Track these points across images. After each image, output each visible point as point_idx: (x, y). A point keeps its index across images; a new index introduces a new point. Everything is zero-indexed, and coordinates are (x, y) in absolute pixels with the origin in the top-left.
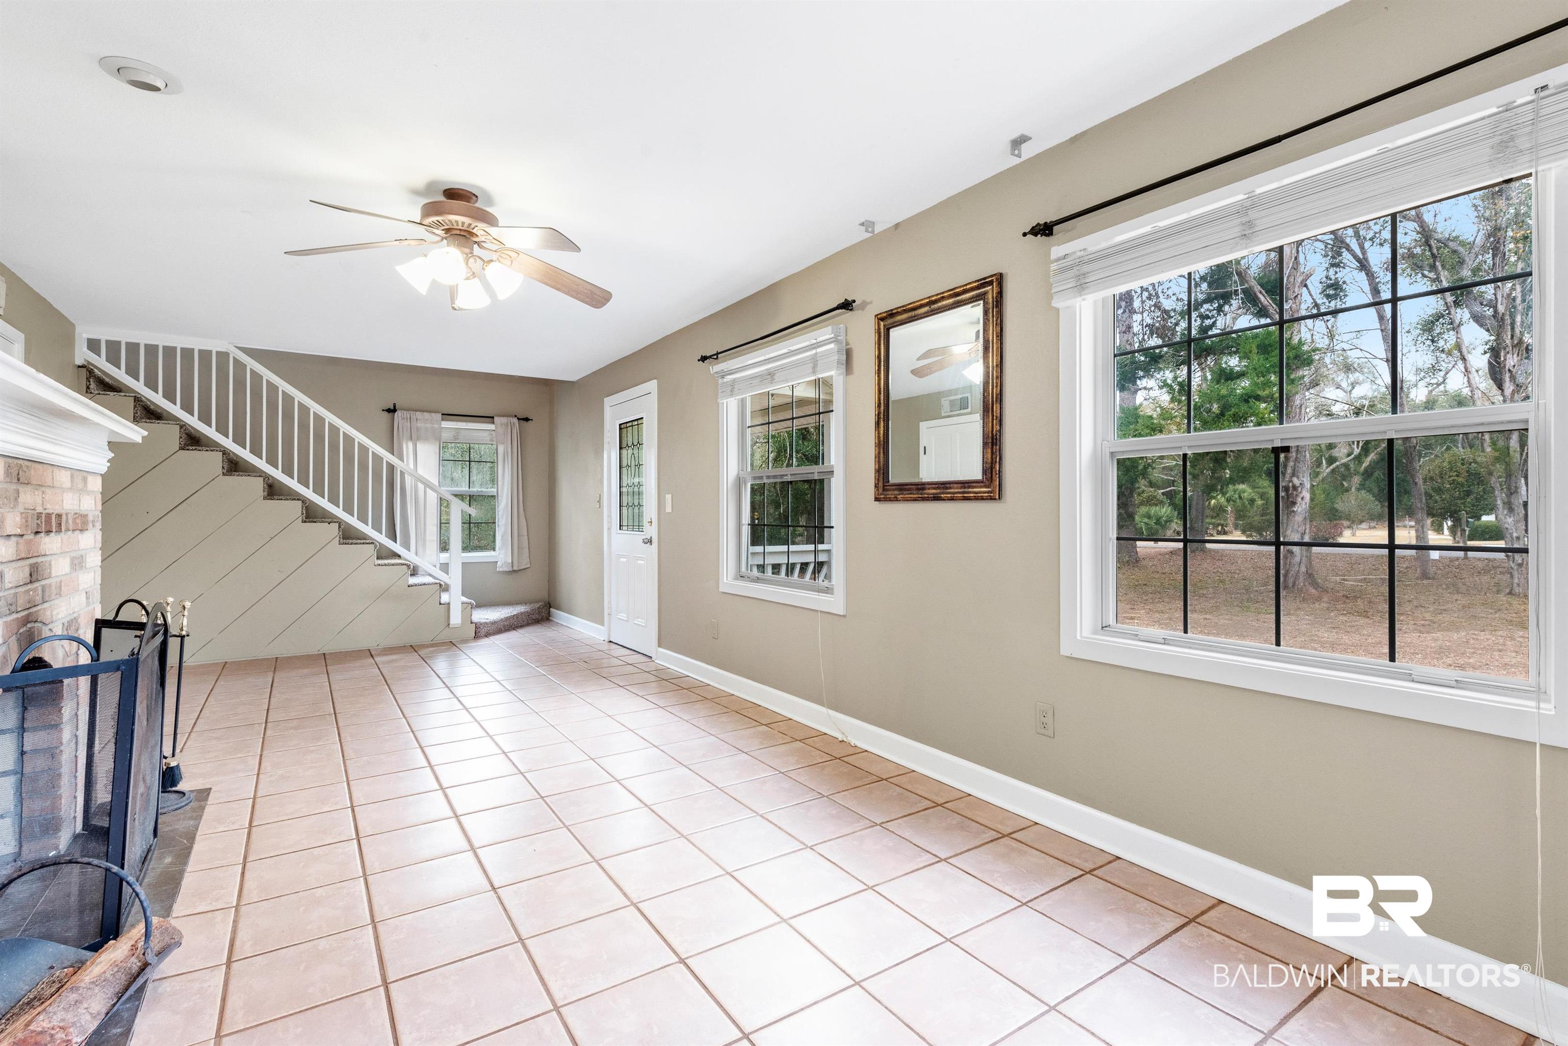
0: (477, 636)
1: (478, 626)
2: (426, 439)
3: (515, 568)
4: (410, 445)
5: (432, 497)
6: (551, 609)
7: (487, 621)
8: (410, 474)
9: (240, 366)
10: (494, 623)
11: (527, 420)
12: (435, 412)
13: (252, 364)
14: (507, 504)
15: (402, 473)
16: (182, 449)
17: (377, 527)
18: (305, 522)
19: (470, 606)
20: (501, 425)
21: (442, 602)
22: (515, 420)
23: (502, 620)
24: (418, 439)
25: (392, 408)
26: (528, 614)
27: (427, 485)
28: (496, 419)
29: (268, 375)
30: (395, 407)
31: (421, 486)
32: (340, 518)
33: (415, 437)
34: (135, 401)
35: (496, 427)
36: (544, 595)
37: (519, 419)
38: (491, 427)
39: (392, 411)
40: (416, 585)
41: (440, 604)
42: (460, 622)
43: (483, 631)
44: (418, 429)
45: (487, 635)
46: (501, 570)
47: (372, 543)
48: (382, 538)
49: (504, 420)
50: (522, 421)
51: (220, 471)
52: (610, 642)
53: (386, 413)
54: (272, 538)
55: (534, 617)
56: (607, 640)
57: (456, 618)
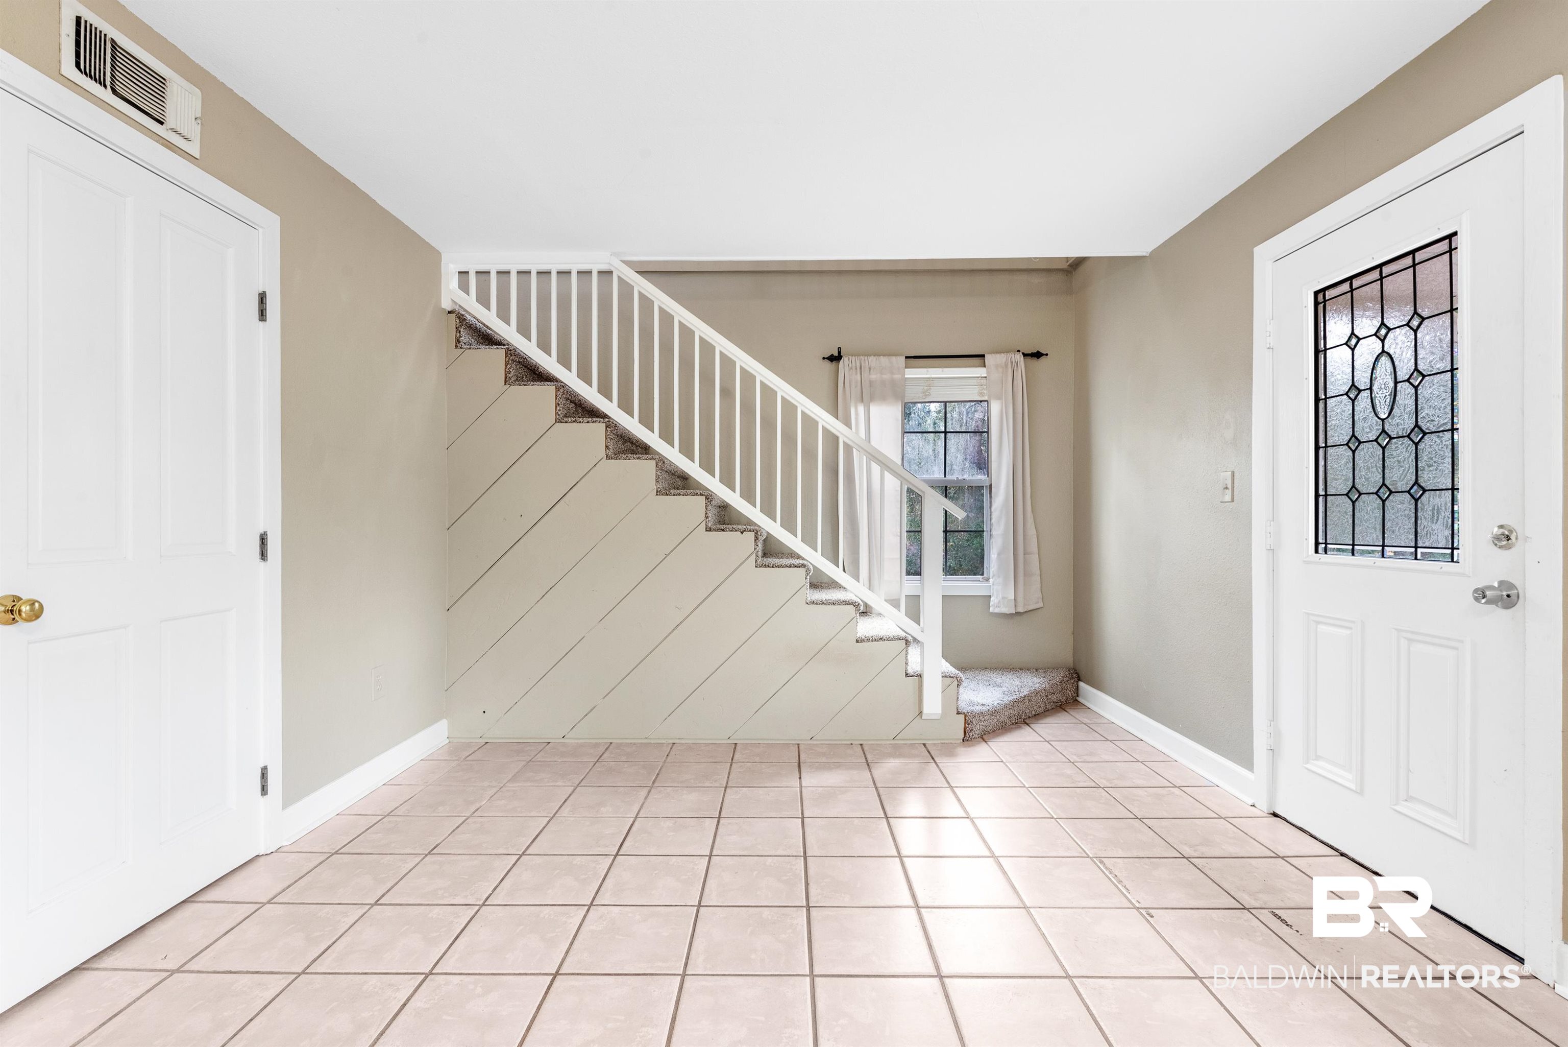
0: (968, 738)
1: (968, 720)
2: (883, 398)
3: (1021, 610)
4: (861, 409)
5: (892, 485)
6: (1081, 684)
7: (985, 709)
8: (861, 449)
9: (626, 289)
10: (994, 712)
11: (1038, 355)
12: (896, 355)
13: (642, 285)
14: (1006, 500)
15: (848, 449)
16: (559, 421)
17: (809, 540)
18: (710, 530)
19: (956, 683)
20: (997, 366)
21: (910, 671)
22: (1019, 358)
23: (1006, 706)
24: (872, 399)
25: (836, 354)
26: (1047, 693)
27: (885, 465)
28: (989, 358)
29: (661, 299)
30: (839, 352)
31: (876, 469)
32: (756, 525)
33: (868, 396)
34: (506, 356)
35: (988, 372)
36: (1065, 655)
37: (1025, 355)
38: (981, 372)
39: (835, 358)
40: (868, 640)
41: (907, 675)
42: (940, 712)
43: (977, 728)
44: (871, 383)
45: (984, 737)
46: (997, 610)
47: (803, 566)
48: (816, 558)
49: (1001, 359)
50: (1029, 359)
51: (602, 452)
52: (1275, 815)
53: (827, 362)
54: (667, 555)
55: (1054, 698)
56: (1264, 807)
57: (933, 704)
